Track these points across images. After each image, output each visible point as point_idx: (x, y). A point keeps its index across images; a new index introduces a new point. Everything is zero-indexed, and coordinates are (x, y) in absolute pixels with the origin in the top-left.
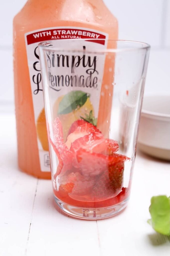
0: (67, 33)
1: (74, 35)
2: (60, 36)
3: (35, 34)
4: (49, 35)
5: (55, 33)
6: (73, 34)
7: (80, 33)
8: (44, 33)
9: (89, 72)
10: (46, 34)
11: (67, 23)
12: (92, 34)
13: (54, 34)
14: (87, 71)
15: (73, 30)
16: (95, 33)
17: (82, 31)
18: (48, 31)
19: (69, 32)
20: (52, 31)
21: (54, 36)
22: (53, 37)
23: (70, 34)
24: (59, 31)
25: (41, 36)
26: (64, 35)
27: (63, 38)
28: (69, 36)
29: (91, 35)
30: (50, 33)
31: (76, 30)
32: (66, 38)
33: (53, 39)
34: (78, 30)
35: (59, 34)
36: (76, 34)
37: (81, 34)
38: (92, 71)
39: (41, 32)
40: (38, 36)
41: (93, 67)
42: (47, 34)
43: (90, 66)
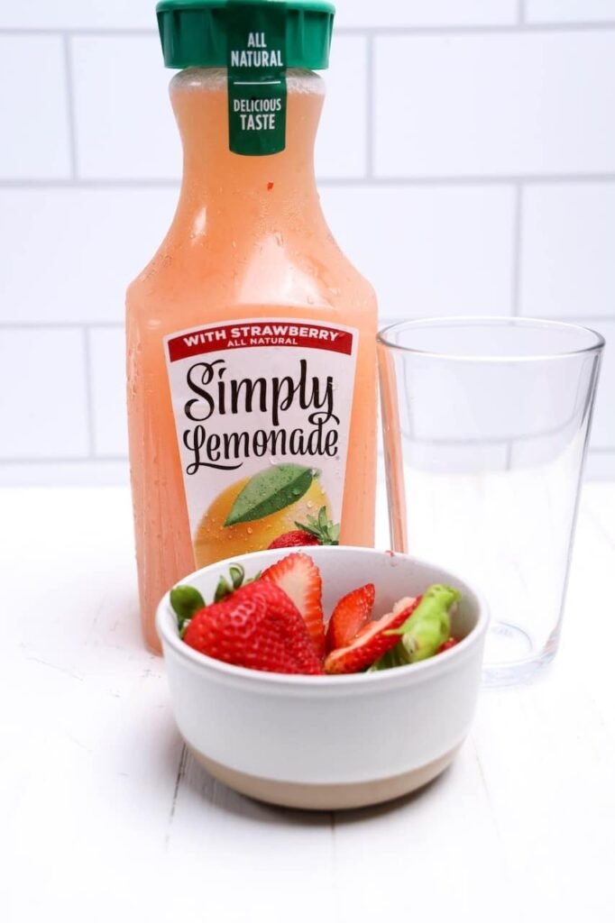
0: (264, 333)
1: (280, 335)
2: (246, 341)
3: (188, 336)
4: (221, 337)
5: (236, 333)
6: (277, 333)
7: (293, 331)
8: (209, 335)
9: (316, 419)
10: (214, 336)
11: (263, 310)
12: (322, 331)
13: (233, 336)
14: (311, 419)
15: (277, 325)
16: (329, 329)
17: (299, 326)
18: (219, 329)
19: (267, 330)
20: (228, 329)
21: (233, 340)
22: (230, 343)
23: (271, 333)
24: (245, 330)
25: (203, 341)
26: (257, 337)
27: (254, 345)
28: (267, 339)
29: (318, 335)
30: (223, 334)
31: (283, 325)
32: (261, 345)
33: (231, 347)
34: (290, 325)
35: (246, 334)
36: (283, 333)
37: (296, 334)
38: (324, 417)
39: (203, 332)
40: (196, 342)
41: (325, 408)
42: (218, 336)
43: (317, 406)
